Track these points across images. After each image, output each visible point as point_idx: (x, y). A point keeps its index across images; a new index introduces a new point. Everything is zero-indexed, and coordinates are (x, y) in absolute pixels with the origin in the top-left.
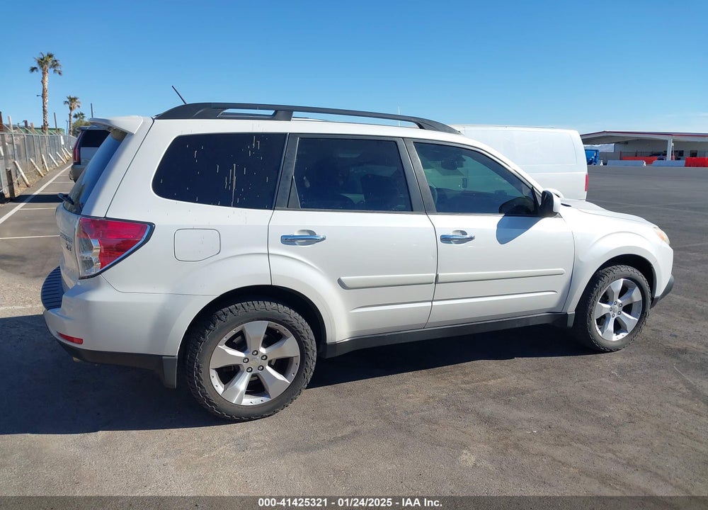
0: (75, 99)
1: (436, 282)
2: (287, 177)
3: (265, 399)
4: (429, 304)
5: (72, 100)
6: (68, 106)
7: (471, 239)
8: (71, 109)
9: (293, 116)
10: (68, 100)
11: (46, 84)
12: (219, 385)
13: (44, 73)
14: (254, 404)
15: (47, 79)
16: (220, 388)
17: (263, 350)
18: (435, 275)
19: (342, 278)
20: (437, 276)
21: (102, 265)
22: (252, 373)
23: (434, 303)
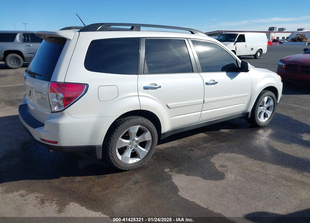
1: (204, 103)
2: (142, 59)
3: (138, 160)
4: (200, 113)
7: (217, 83)
9: (141, 29)
12: (119, 156)
14: (134, 162)
16: (120, 157)
17: (136, 139)
18: (203, 100)
19: (168, 104)
20: (204, 100)
21: (65, 106)
22: (132, 149)
23: (202, 112)
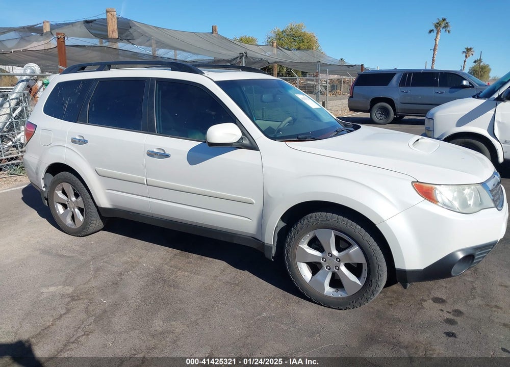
0: (470, 49)
1: (147, 184)
5: (469, 50)
6: (464, 54)
8: (466, 56)
10: (465, 50)
11: (438, 40)
13: (437, 33)
15: (439, 37)
17: (73, 200)
18: (145, 178)
22: (71, 210)
